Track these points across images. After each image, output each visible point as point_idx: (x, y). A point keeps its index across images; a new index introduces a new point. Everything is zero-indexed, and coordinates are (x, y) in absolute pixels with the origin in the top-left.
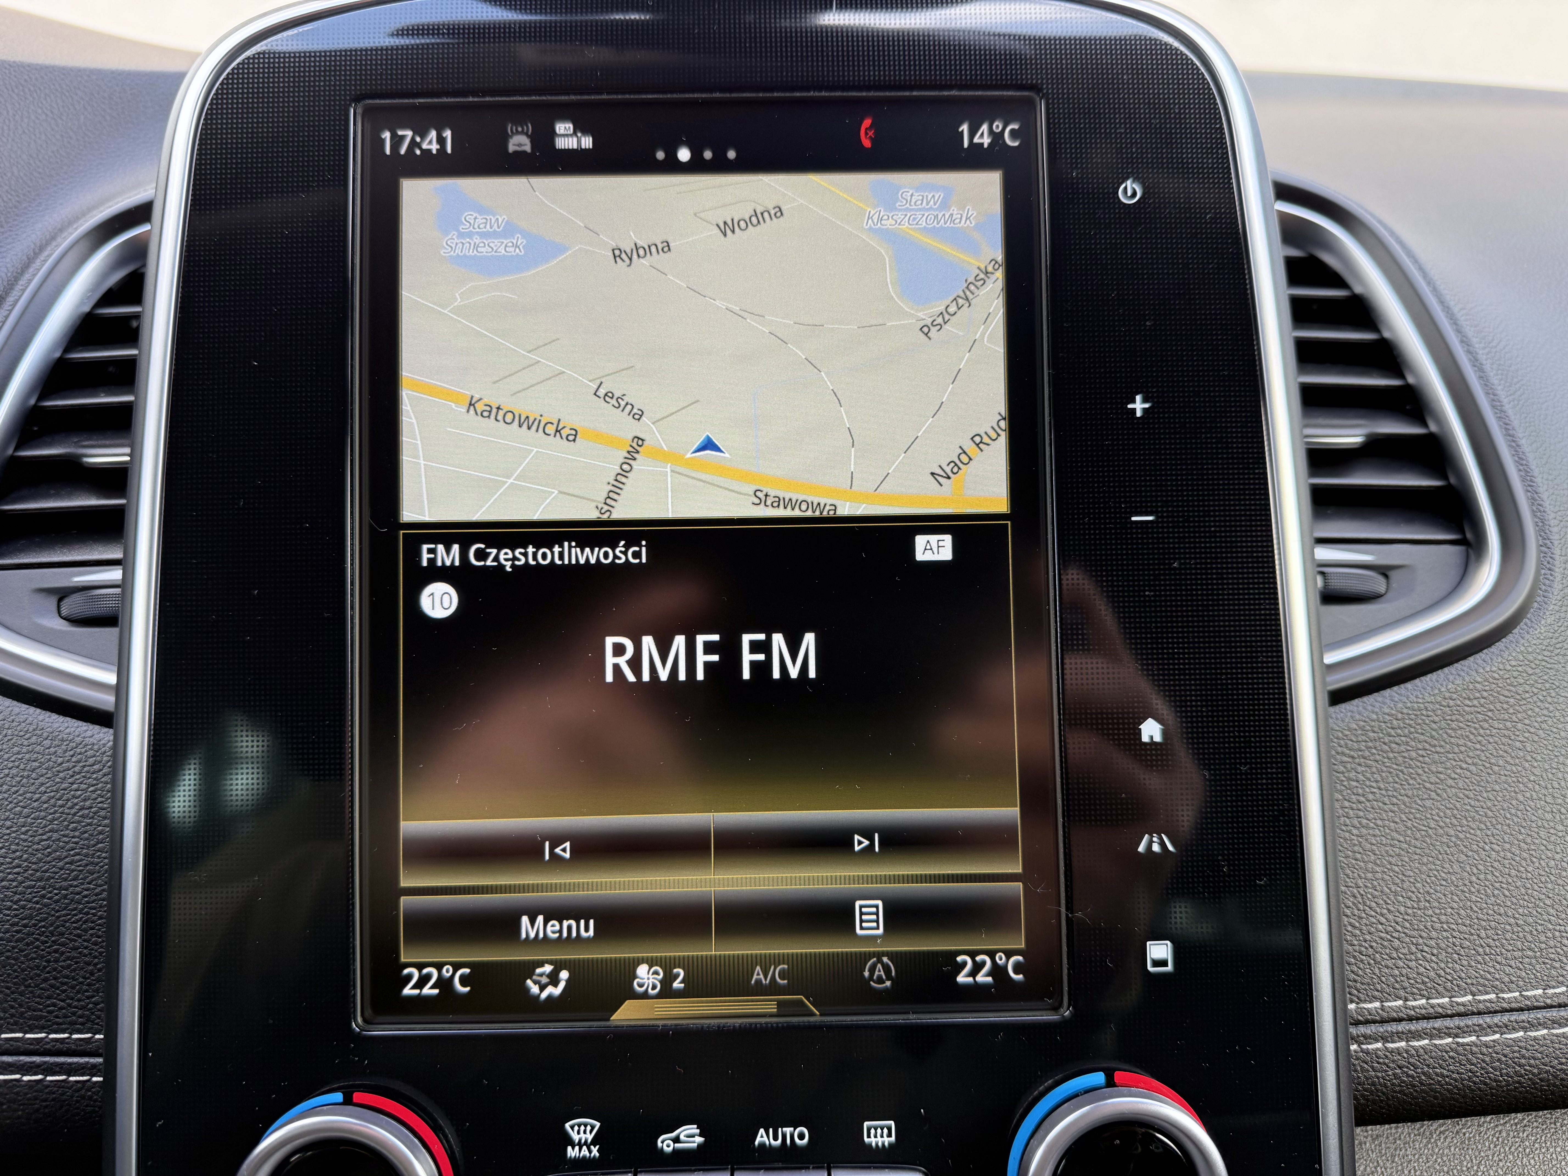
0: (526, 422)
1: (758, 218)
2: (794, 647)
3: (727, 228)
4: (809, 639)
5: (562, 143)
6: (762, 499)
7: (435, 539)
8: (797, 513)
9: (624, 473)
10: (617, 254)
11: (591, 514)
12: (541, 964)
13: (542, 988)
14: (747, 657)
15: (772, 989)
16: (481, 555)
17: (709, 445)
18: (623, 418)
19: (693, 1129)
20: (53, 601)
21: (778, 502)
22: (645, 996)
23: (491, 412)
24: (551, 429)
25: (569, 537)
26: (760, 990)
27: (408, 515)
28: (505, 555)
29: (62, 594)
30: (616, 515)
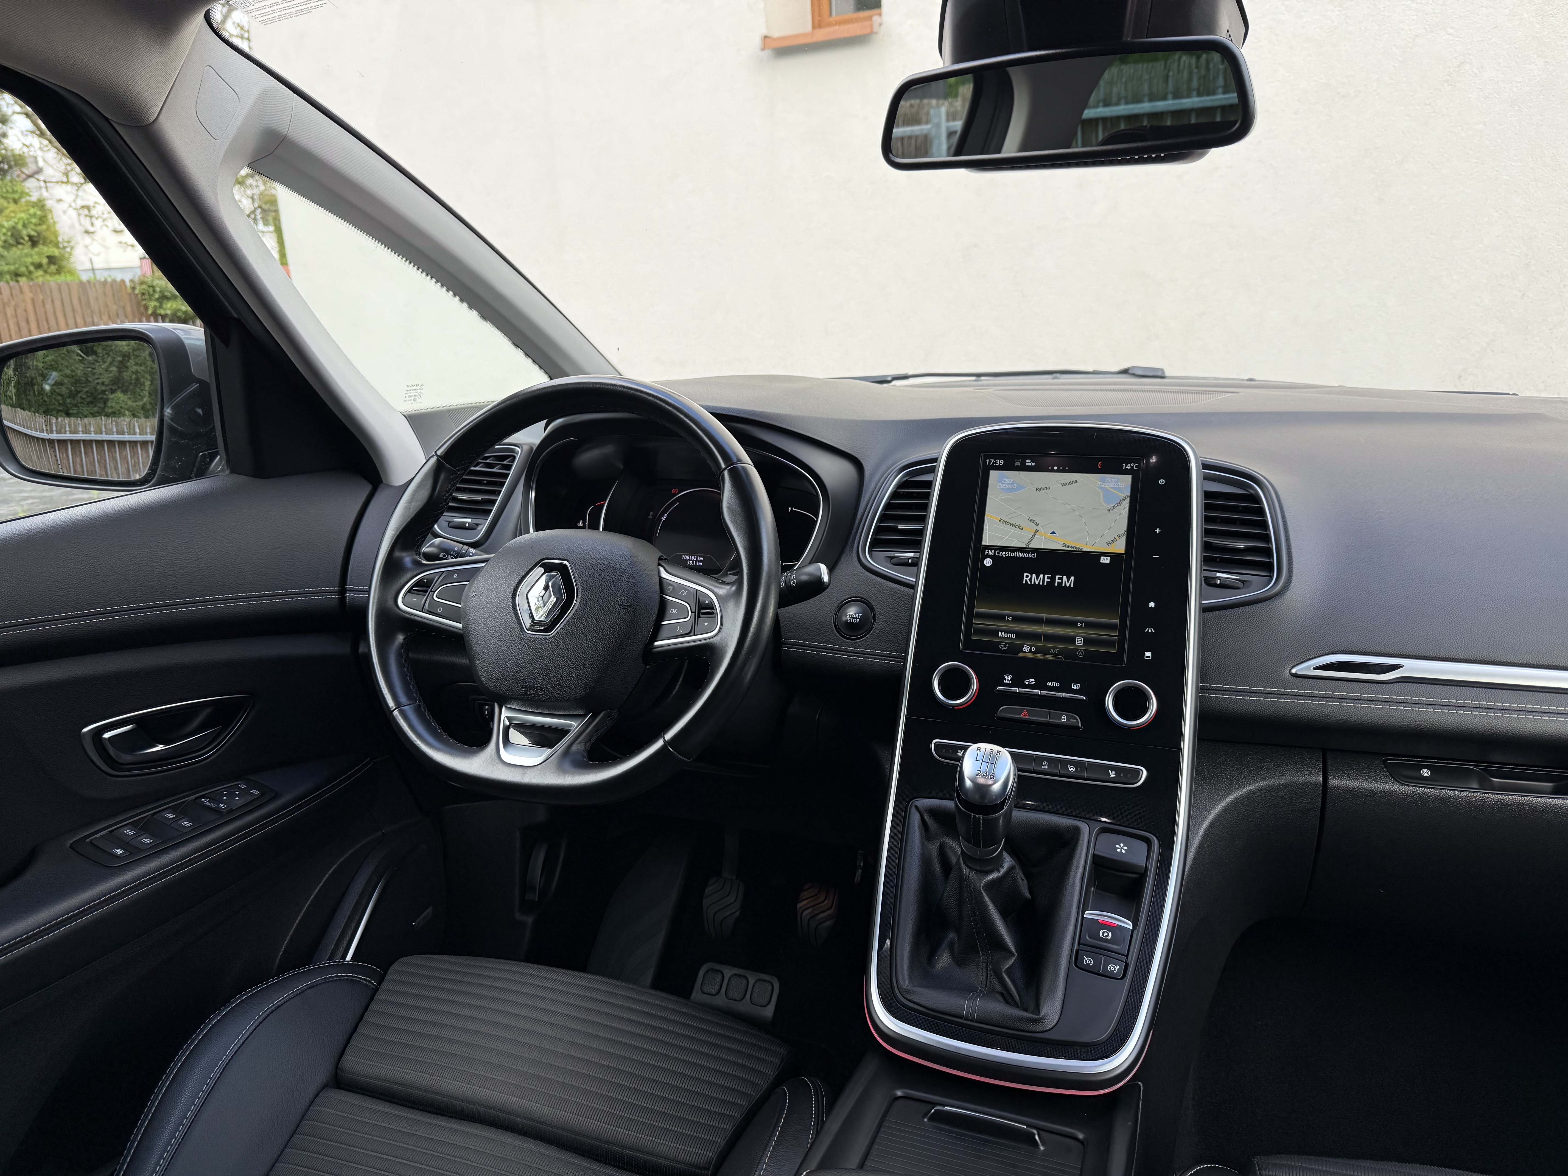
0: (1012, 525)
1: (1071, 483)
2: (1068, 579)
3: (1063, 485)
4: (1072, 578)
5: (1027, 464)
6: (1064, 545)
7: (989, 549)
8: (1073, 549)
9: (1033, 537)
10: (1037, 489)
11: (1025, 546)
12: (1003, 642)
13: (1002, 647)
14: (1057, 581)
15: (1055, 654)
16: (998, 553)
17: (1053, 532)
18: (1034, 525)
19: (1033, 680)
20: (890, 559)
21: (1068, 546)
22: (1025, 652)
23: (1004, 522)
24: (1017, 527)
25: (1019, 551)
26: (1052, 654)
27: (983, 543)
28: (1004, 553)
29: (892, 558)
30: (1030, 547)
